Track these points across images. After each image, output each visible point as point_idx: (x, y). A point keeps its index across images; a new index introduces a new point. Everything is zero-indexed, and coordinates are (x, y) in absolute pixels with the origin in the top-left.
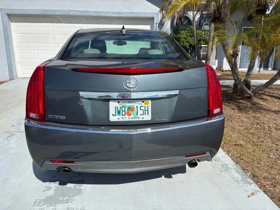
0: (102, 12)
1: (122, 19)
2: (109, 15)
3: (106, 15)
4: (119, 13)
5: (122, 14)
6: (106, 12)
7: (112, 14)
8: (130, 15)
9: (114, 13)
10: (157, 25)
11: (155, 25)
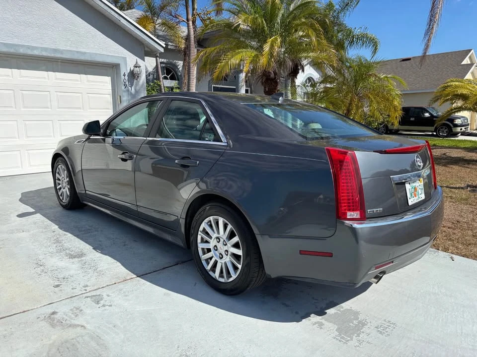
0: (23, 46)
1: (58, 62)
2: (36, 53)
3: (30, 52)
4: (55, 50)
5: (62, 53)
6: (28, 47)
7: (42, 51)
8: (76, 57)
9: (46, 49)
10: (126, 78)
11: (123, 77)
